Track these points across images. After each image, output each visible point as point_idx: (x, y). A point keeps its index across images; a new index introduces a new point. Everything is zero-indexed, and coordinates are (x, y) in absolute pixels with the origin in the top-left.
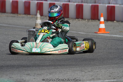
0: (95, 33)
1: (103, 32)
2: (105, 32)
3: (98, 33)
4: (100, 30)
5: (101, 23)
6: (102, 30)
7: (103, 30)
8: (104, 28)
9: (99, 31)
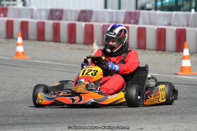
0: (176, 74)
2: (191, 73)
3: (180, 74)
4: (182, 69)
5: (184, 58)
6: (186, 69)
7: (188, 69)
8: (189, 67)
9: (181, 71)
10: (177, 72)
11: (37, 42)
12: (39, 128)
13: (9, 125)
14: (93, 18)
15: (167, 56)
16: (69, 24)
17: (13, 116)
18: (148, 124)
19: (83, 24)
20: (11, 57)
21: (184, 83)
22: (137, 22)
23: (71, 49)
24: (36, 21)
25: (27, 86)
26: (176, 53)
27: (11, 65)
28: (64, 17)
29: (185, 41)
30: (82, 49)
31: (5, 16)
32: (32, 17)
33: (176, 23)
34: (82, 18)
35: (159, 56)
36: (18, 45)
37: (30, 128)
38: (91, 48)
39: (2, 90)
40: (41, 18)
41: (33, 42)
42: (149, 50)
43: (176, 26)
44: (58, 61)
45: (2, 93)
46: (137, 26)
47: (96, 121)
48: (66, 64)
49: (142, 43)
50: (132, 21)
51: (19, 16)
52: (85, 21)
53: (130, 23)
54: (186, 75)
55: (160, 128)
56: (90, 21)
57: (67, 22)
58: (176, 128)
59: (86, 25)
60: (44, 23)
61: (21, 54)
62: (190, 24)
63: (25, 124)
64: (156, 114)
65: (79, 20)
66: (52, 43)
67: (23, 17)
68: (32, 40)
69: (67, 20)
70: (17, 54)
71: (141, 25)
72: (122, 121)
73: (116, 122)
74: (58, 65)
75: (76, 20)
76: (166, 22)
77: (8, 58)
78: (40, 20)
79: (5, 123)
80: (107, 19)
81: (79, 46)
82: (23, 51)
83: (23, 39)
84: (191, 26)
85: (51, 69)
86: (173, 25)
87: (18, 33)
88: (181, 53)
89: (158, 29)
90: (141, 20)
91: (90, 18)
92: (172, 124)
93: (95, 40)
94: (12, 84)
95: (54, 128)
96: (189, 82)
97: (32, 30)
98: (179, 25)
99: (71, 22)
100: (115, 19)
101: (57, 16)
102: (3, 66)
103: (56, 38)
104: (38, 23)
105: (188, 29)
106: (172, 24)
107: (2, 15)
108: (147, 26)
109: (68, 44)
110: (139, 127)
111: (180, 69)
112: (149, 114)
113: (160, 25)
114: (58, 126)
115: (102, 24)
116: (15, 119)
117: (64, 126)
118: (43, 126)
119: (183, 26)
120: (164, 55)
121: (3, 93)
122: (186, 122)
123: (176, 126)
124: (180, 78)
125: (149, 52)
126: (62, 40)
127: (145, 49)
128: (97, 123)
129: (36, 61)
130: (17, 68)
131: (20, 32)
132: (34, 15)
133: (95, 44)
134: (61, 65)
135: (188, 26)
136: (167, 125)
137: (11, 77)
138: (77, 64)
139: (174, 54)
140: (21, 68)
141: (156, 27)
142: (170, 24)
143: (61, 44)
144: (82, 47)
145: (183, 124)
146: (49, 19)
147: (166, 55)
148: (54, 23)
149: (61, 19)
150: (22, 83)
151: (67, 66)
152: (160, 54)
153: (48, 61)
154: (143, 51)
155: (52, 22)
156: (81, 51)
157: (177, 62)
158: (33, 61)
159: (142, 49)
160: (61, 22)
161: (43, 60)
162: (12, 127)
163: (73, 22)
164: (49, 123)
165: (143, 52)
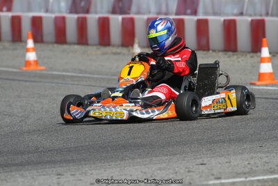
1: (268, 82)
2: (273, 82)
3: (258, 83)
4: (261, 77)
5: (262, 60)
6: (266, 77)
7: (269, 77)
8: (271, 74)
9: (259, 80)
10: (253, 82)
11: (56, 45)
12: (58, 169)
13: (16, 165)
14: (134, 8)
15: (240, 59)
16: (100, 18)
17: (22, 153)
18: (213, 157)
19: (120, 17)
20: (20, 69)
21: (264, 97)
22: (195, 13)
23: (104, 54)
24: (53, 16)
25: (42, 108)
26: (252, 54)
27: (18, 80)
28: (92, 9)
29: (264, 37)
30: (119, 54)
31: (9, 10)
32: (47, 11)
33: (251, 11)
34: (118, 10)
35: (228, 59)
36: (28, 50)
37: (45, 168)
38: (131, 51)
39: (6, 115)
40: (60, 12)
41: (50, 46)
42: (214, 51)
43: (251, 16)
44: (85, 72)
45: (6, 120)
46: (195, 18)
47: (139, 155)
48: (96, 76)
49: (204, 42)
50: (189, 11)
51: (29, 10)
52: (122, 13)
53: (185, 14)
54: (267, 85)
55: (230, 162)
56: (129, 14)
57: (97, 16)
58: (252, 162)
59: (123, 19)
60: (64, 19)
61: (32, 63)
62: (270, 12)
63: (39, 163)
64: (224, 142)
65: (114, 12)
66: (76, 47)
67: (34, 11)
68: (48, 43)
69: (96, 13)
70: (28, 63)
71: (201, 16)
72: (176, 154)
73: (167, 155)
74: (85, 77)
75: (109, 12)
76: (235, 11)
77: (15, 70)
78: (58, 15)
79: (10, 163)
80: (153, 9)
81: (115, 50)
82: (36, 59)
83: (35, 41)
84: (272, 15)
85: (76, 83)
86: (246, 15)
87: (28, 34)
88: (258, 54)
89: (225, 20)
90: (200, 9)
91: (129, 9)
92: (246, 156)
93: (136, 40)
94: (20, 107)
95: (80, 167)
96: (271, 94)
97: (48, 29)
98: (255, 15)
99: (102, 15)
100: (164, 9)
101: (82, 8)
102: (8, 82)
103: (82, 39)
104: (56, 18)
105: (267, 19)
106: (244, 12)
107: (5, 9)
108: (210, 18)
109: (99, 47)
110: (200, 161)
111: (257, 77)
112: (213, 143)
113: (227, 15)
114: (85, 165)
115: (146, 17)
116: (25, 157)
117: (94, 164)
118: (65, 165)
119: (261, 15)
120: (235, 57)
121: (8, 120)
122: (266, 152)
123: (252, 158)
124: (258, 90)
125: (214, 54)
126: (90, 41)
127: (208, 49)
128: (140, 158)
129: (55, 73)
130: (28, 83)
131: (30, 33)
132: (50, 8)
133: (136, 46)
134: (89, 78)
135: (267, 14)
136: (239, 157)
137: (19, 97)
138: (112, 75)
139: (249, 56)
140: (34, 84)
141: (222, 19)
142: (241, 14)
143: (90, 47)
144: (119, 50)
145: (263, 155)
146: (71, 12)
147: (238, 58)
148: (78, 18)
149: (88, 12)
150: (35, 105)
151: (97, 79)
152: (229, 57)
153: (72, 72)
154: (205, 52)
155: (76, 16)
156: (117, 57)
157: (253, 67)
158: (49, 72)
159: (204, 50)
160: (89, 16)
161: (64, 71)
162: (20, 168)
163: (106, 15)
164: (73, 160)
165: (205, 54)
